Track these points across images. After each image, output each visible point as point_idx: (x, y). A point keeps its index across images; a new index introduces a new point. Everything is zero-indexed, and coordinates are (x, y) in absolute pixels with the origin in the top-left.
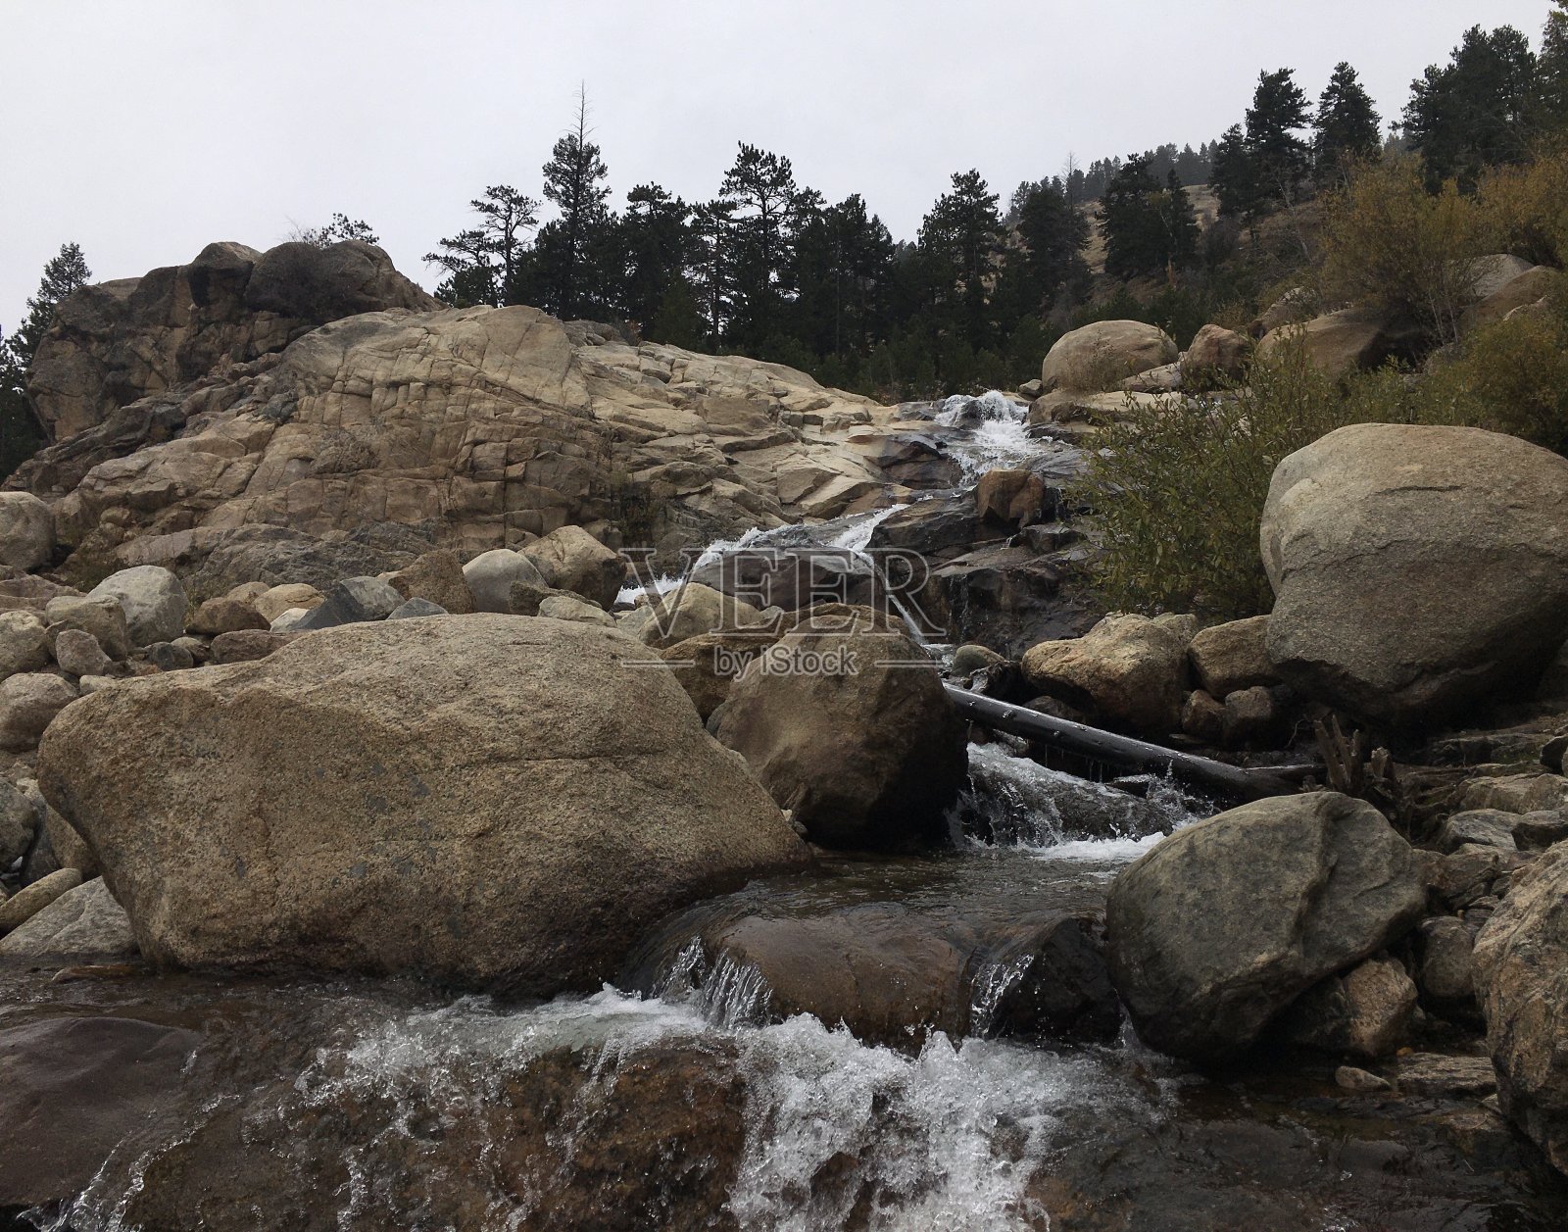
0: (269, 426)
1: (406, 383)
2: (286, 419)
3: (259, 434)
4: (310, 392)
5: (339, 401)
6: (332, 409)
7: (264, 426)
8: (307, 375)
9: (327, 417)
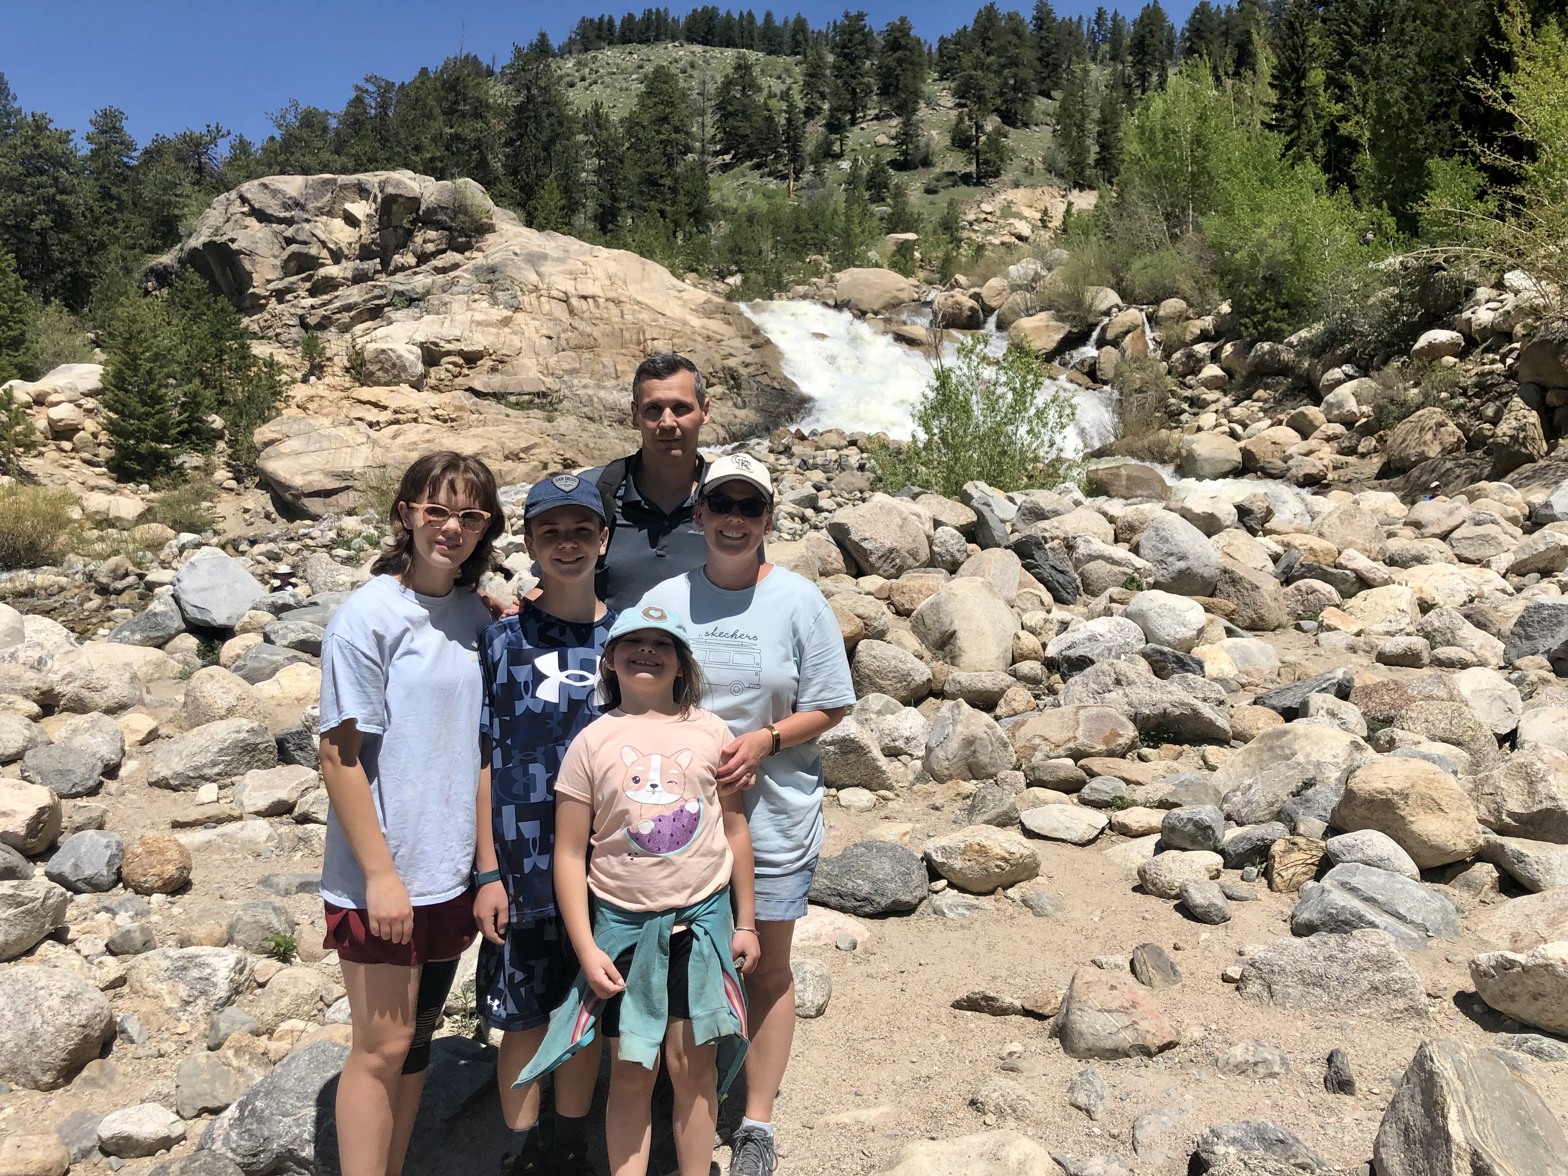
1: (593, 297)
2: (517, 309)
3: (506, 318)
4: (523, 293)
5: (550, 302)
6: (546, 308)
7: (505, 313)
8: (520, 283)
9: (545, 311)
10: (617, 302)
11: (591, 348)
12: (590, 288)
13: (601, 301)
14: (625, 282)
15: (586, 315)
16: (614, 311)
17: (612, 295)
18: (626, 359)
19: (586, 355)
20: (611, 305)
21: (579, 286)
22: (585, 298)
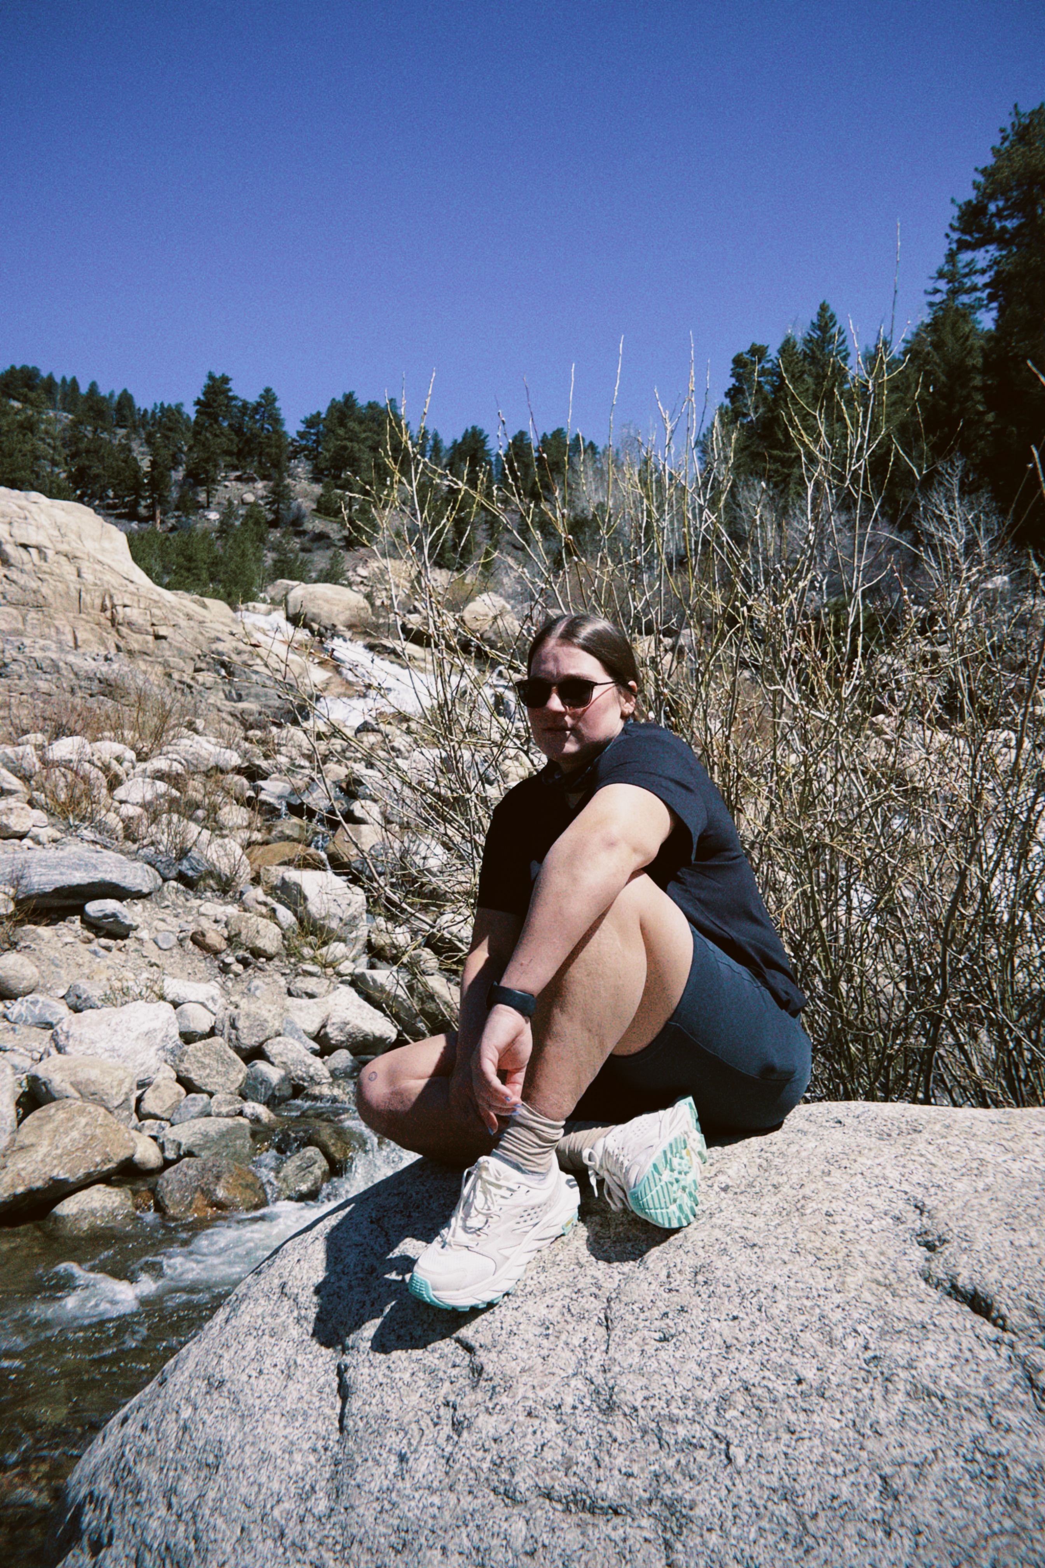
10: (71, 558)
11: (38, 607)
12: (33, 537)
13: (50, 553)
14: (80, 537)
15: (28, 567)
16: (68, 570)
17: (64, 547)
18: (88, 627)
19: (32, 615)
20: (63, 559)
21: (15, 531)
22: (25, 546)
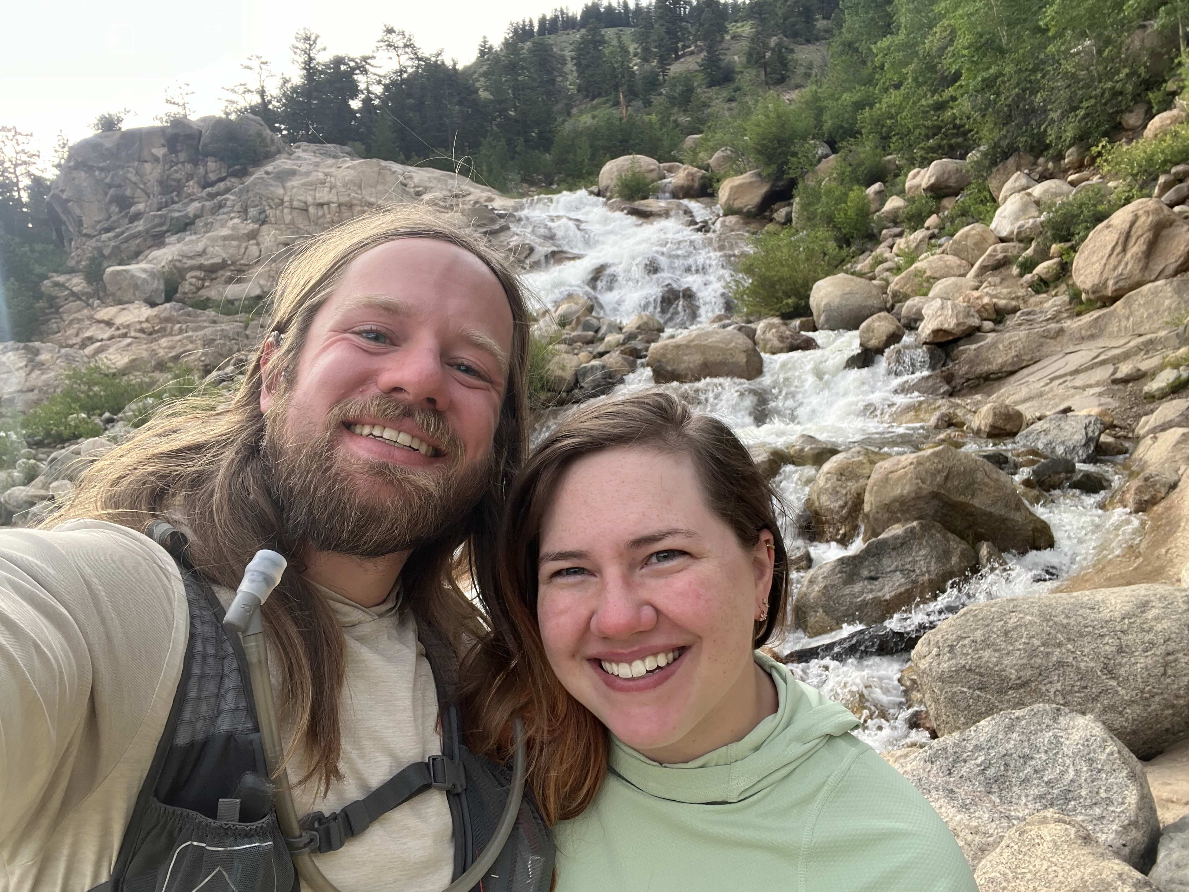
0: (256, 226)
1: (328, 204)
2: (264, 222)
3: (253, 231)
4: (271, 208)
5: (291, 213)
6: (288, 218)
7: (252, 226)
8: (268, 198)
9: (287, 221)
12: (327, 196)
16: (346, 214)
17: (345, 199)
21: (318, 195)
